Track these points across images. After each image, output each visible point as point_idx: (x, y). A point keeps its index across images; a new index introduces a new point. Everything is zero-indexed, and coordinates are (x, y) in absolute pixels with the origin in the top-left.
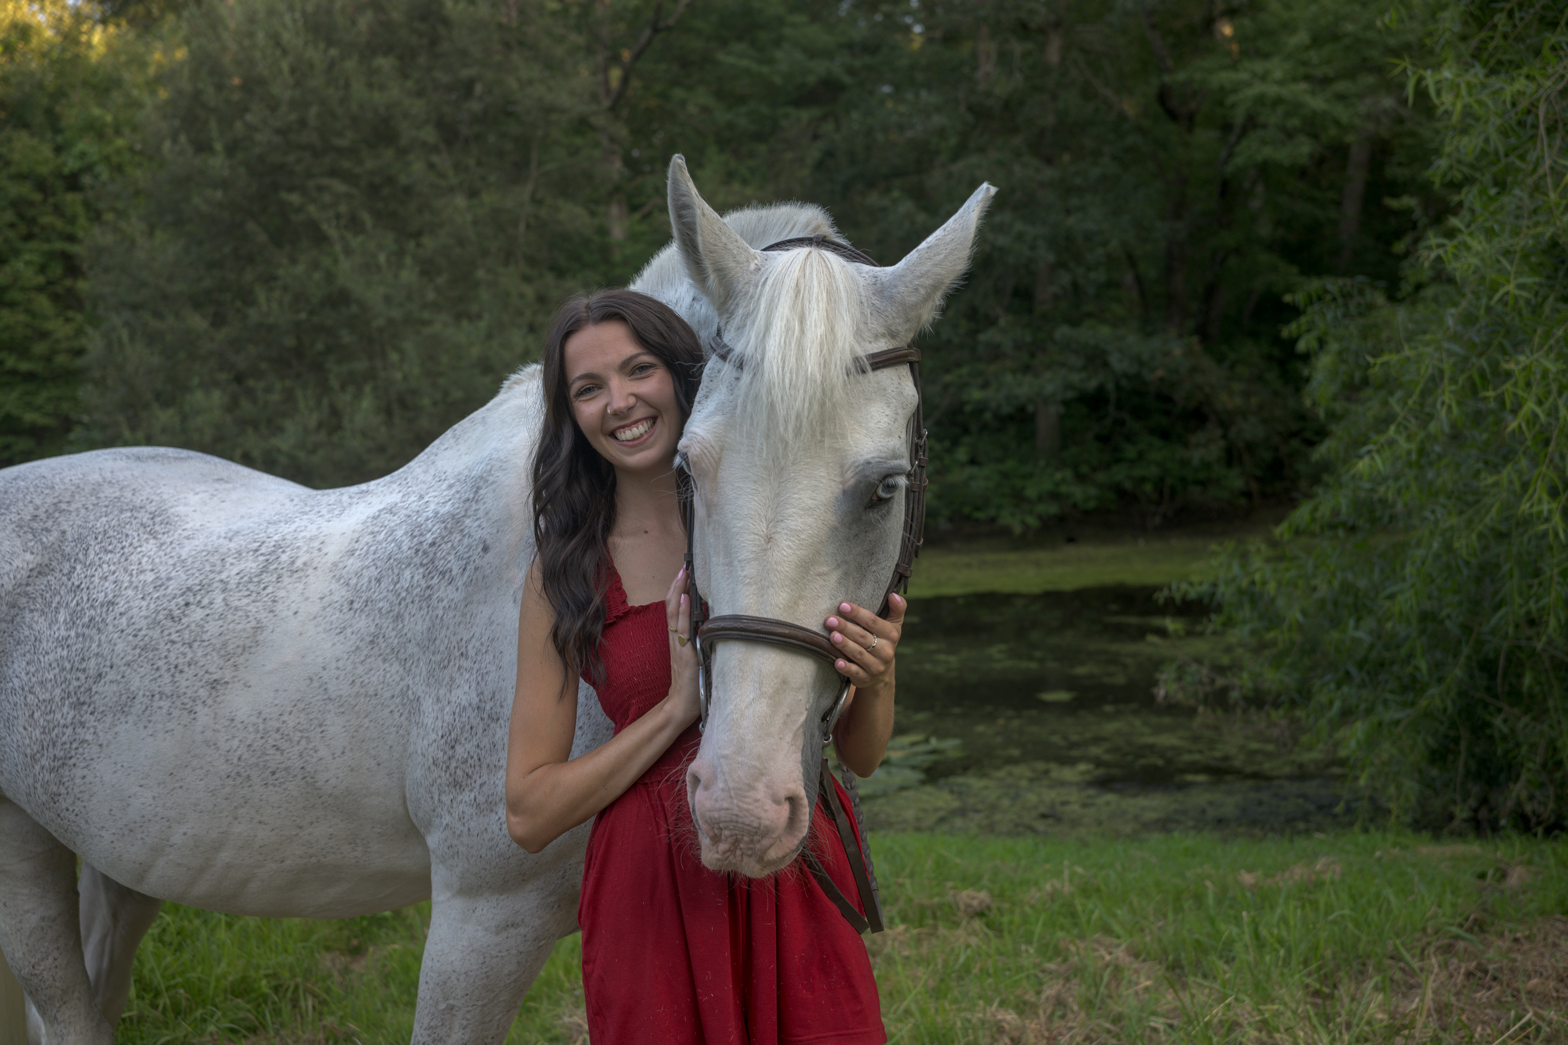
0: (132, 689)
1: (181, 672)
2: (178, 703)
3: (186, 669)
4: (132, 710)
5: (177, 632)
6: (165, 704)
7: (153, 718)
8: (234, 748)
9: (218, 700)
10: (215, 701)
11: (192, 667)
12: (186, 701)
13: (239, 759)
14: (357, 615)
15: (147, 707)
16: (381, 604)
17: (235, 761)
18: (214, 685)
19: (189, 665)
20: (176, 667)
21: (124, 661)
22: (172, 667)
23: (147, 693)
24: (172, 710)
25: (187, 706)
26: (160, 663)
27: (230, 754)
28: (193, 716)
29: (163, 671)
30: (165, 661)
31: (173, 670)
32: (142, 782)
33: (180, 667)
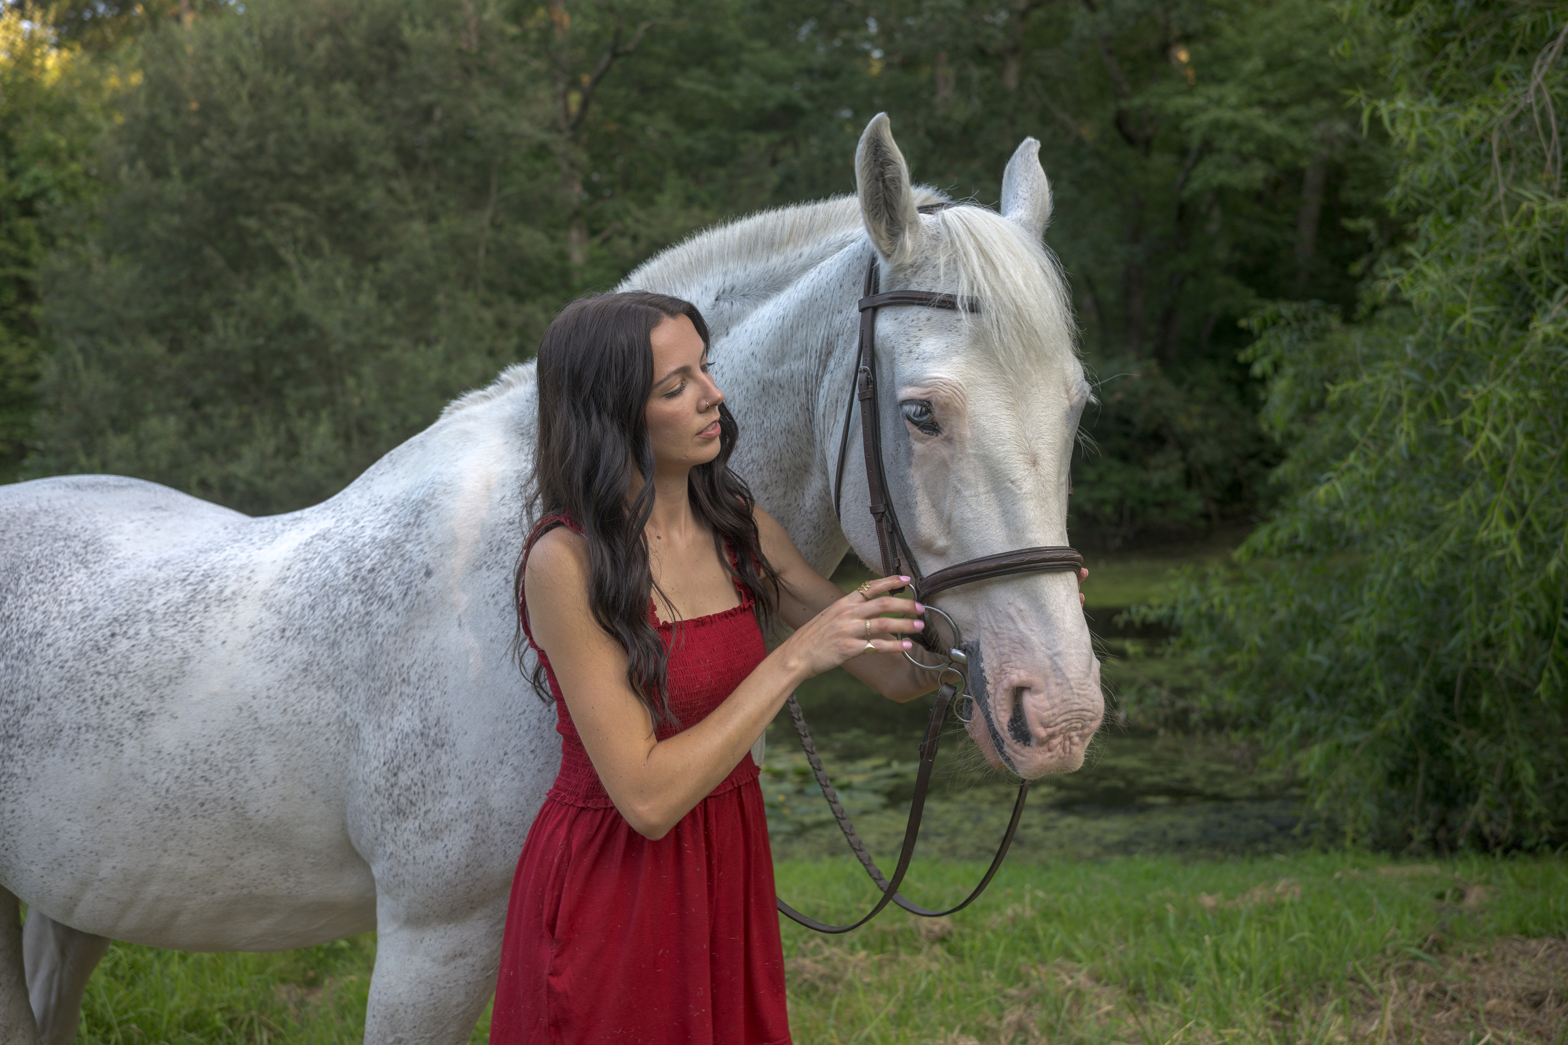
0: (59, 721)
1: (107, 704)
2: (105, 736)
3: (112, 701)
4: (59, 743)
5: (103, 663)
6: (92, 736)
7: (80, 751)
8: (162, 780)
9: (145, 731)
10: (142, 733)
11: (118, 699)
12: (113, 733)
13: (167, 791)
14: (289, 643)
15: (73, 740)
16: (315, 632)
17: (163, 793)
18: (140, 716)
19: (115, 696)
20: (102, 699)
21: (51, 693)
22: (98, 698)
23: (74, 726)
24: (98, 742)
25: (114, 739)
26: (86, 695)
27: (158, 786)
28: (119, 748)
29: (88, 703)
30: (90, 693)
31: (99, 702)
32: (70, 816)
33: (106, 699)
